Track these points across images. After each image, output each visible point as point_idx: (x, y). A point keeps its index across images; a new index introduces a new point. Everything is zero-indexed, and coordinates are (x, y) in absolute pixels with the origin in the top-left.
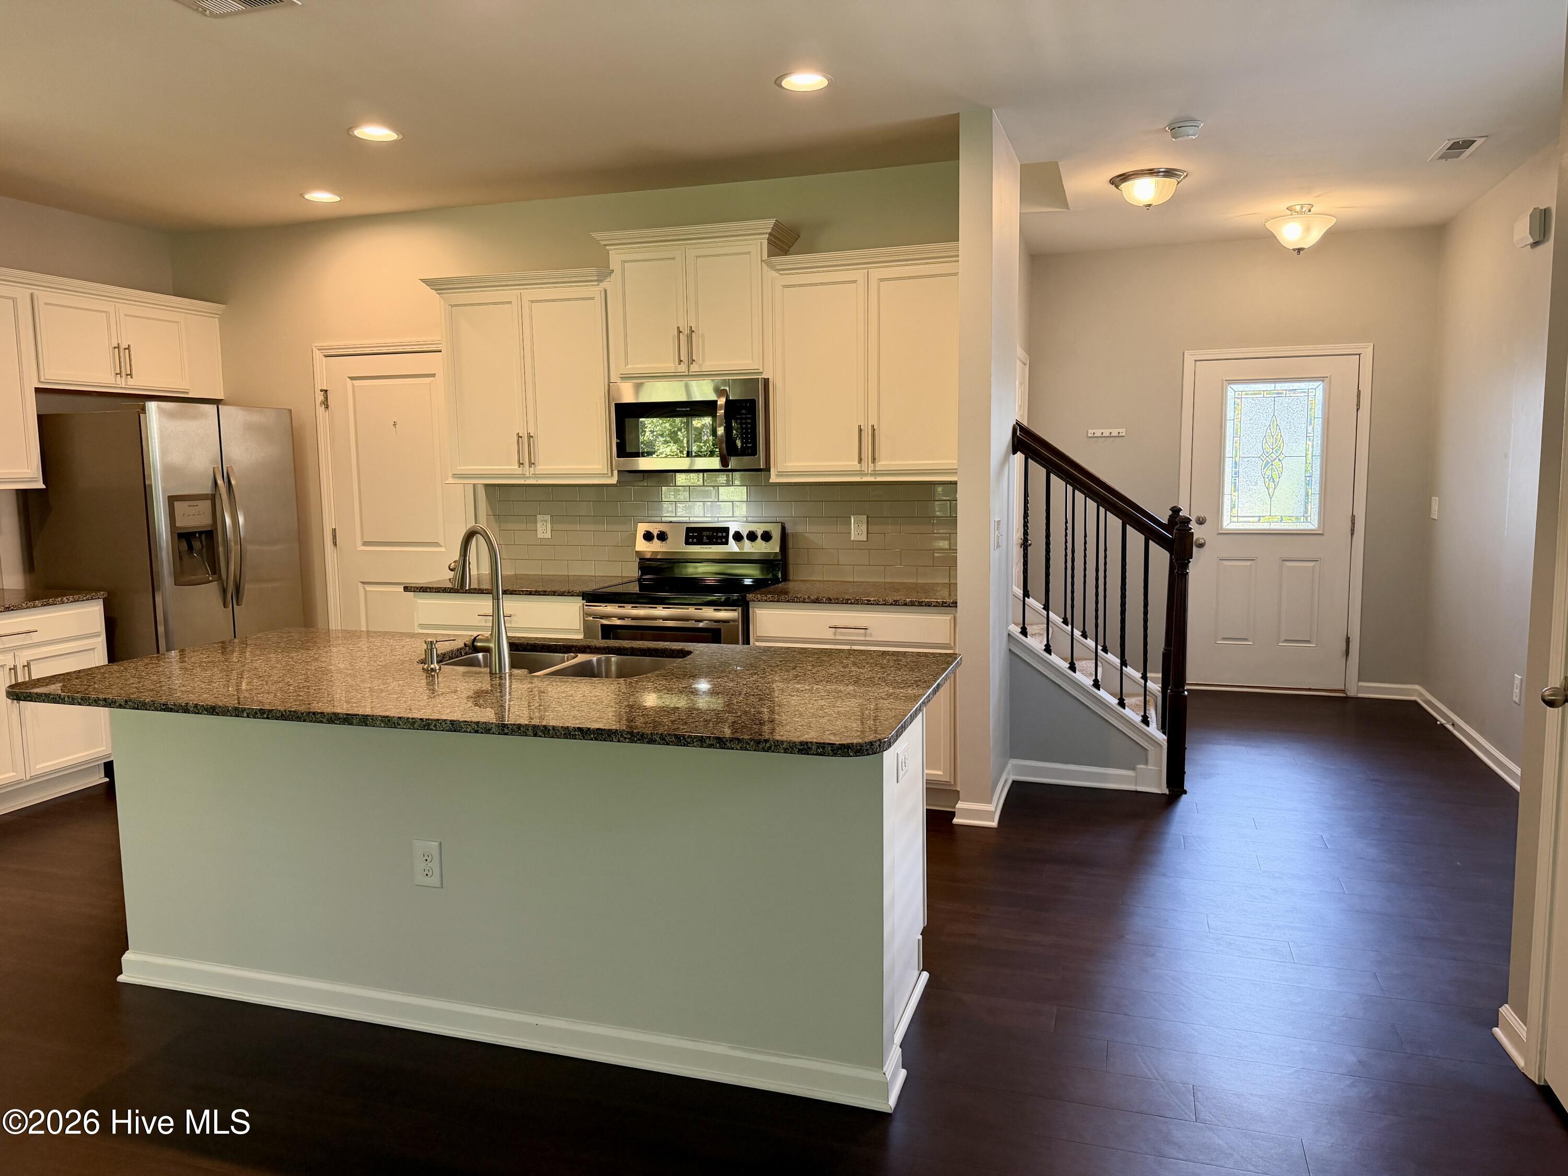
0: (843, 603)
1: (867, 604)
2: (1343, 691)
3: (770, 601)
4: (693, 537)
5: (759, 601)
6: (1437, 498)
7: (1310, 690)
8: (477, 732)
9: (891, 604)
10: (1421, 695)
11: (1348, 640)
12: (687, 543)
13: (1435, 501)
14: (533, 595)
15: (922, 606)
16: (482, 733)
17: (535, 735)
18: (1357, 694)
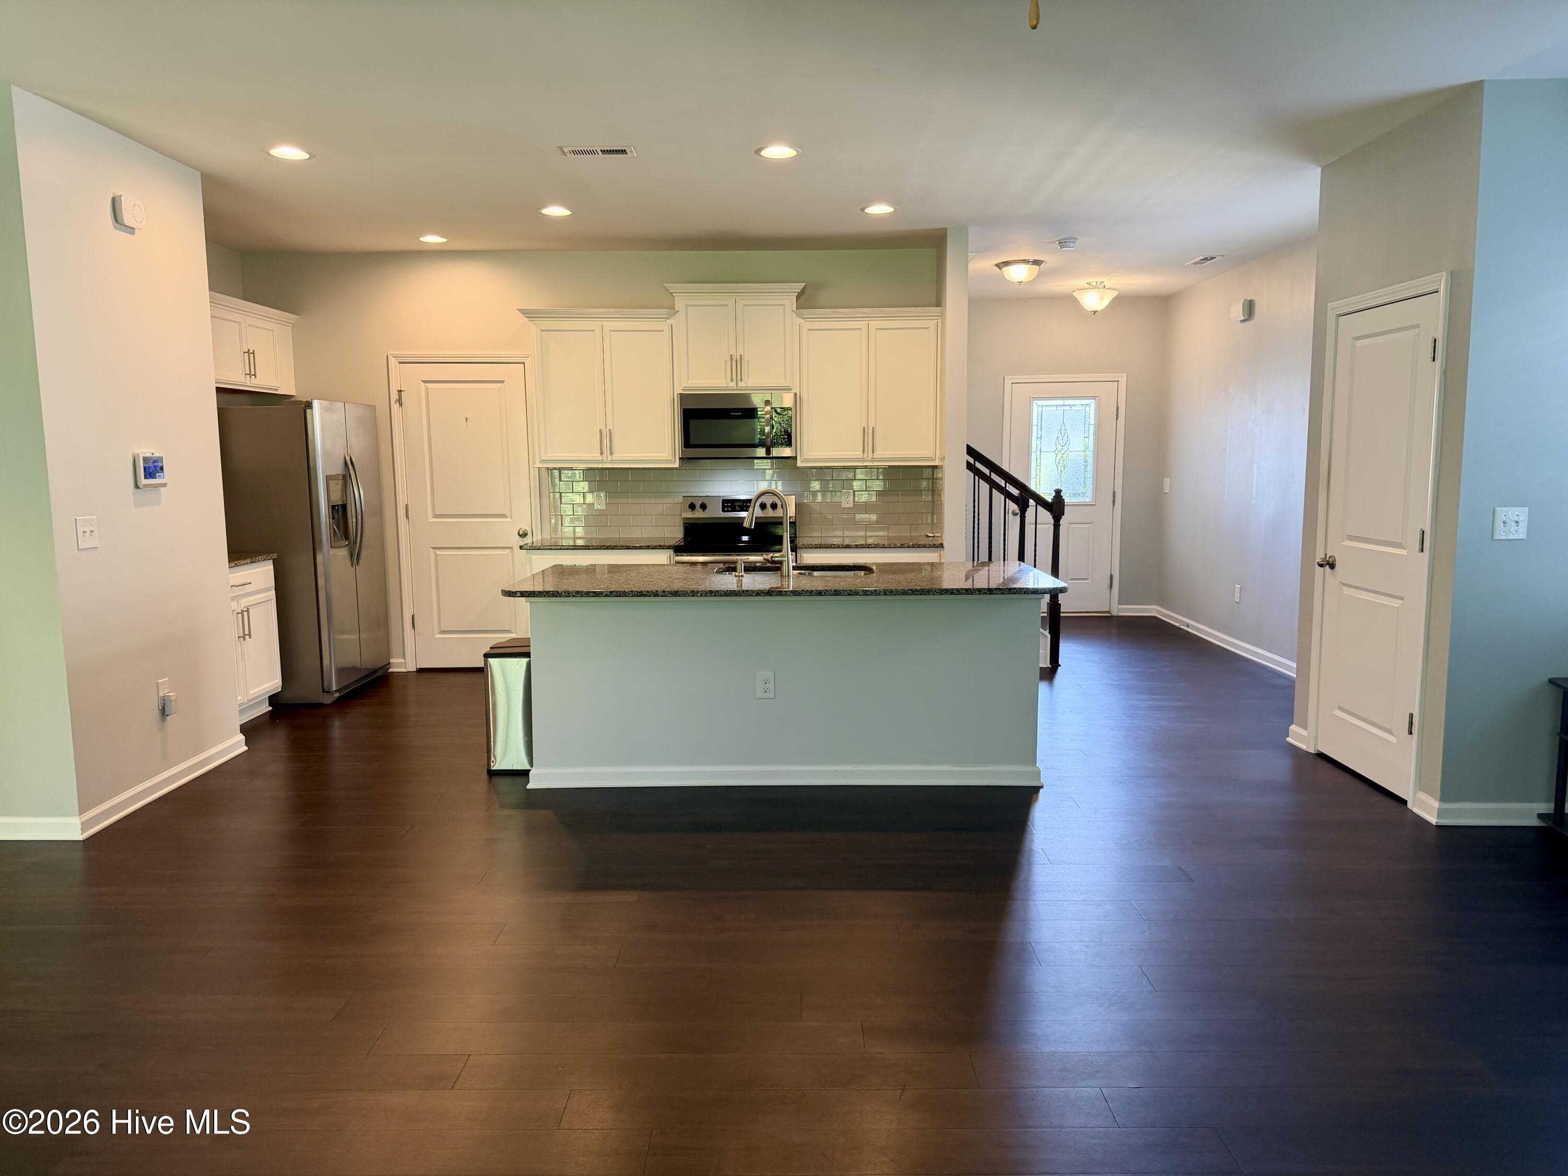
0: (866, 548)
1: (883, 547)
2: (1109, 612)
3: (814, 548)
4: (728, 507)
5: (806, 548)
6: (1169, 479)
7: (1088, 612)
8: (850, 595)
9: (899, 547)
10: (1158, 611)
11: (1111, 577)
12: (724, 511)
13: (1167, 481)
14: (631, 549)
15: (920, 547)
16: (853, 595)
17: (885, 594)
18: (1118, 613)
